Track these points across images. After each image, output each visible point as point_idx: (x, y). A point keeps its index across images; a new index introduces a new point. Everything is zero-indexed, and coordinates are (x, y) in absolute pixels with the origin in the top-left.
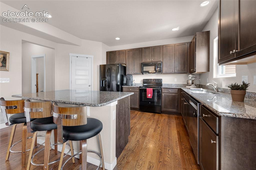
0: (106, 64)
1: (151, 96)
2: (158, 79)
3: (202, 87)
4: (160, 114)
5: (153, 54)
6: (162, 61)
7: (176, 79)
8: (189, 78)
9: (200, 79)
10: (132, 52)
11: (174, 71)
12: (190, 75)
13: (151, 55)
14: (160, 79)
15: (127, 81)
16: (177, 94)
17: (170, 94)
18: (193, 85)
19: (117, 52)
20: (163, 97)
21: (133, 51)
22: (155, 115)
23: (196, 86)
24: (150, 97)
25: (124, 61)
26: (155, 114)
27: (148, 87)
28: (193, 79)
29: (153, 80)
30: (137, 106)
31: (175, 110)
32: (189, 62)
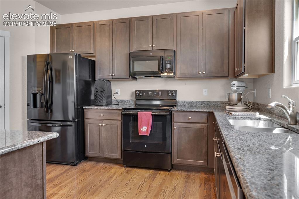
0: (49, 53)
1: (147, 129)
2: (168, 91)
3: (259, 107)
4: (170, 171)
5: (155, 33)
6: (175, 49)
7: (207, 90)
8: (233, 88)
9: (254, 90)
10: (108, 28)
11: (200, 73)
12: (234, 82)
13: (150, 35)
14: (171, 91)
15: (95, 96)
16: (206, 125)
17: (192, 125)
18: (240, 104)
19: (74, 26)
20: (175, 131)
21: (111, 26)
22: (157, 174)
23: (247, 105)
24: (144, 132)
25: (90, 48)
26: (156, 172)
27: (142, 110)
28: (241, 90)
29: (158, 94)
30: (118, 155)
31: (200, 162)
32: (231, 53)
